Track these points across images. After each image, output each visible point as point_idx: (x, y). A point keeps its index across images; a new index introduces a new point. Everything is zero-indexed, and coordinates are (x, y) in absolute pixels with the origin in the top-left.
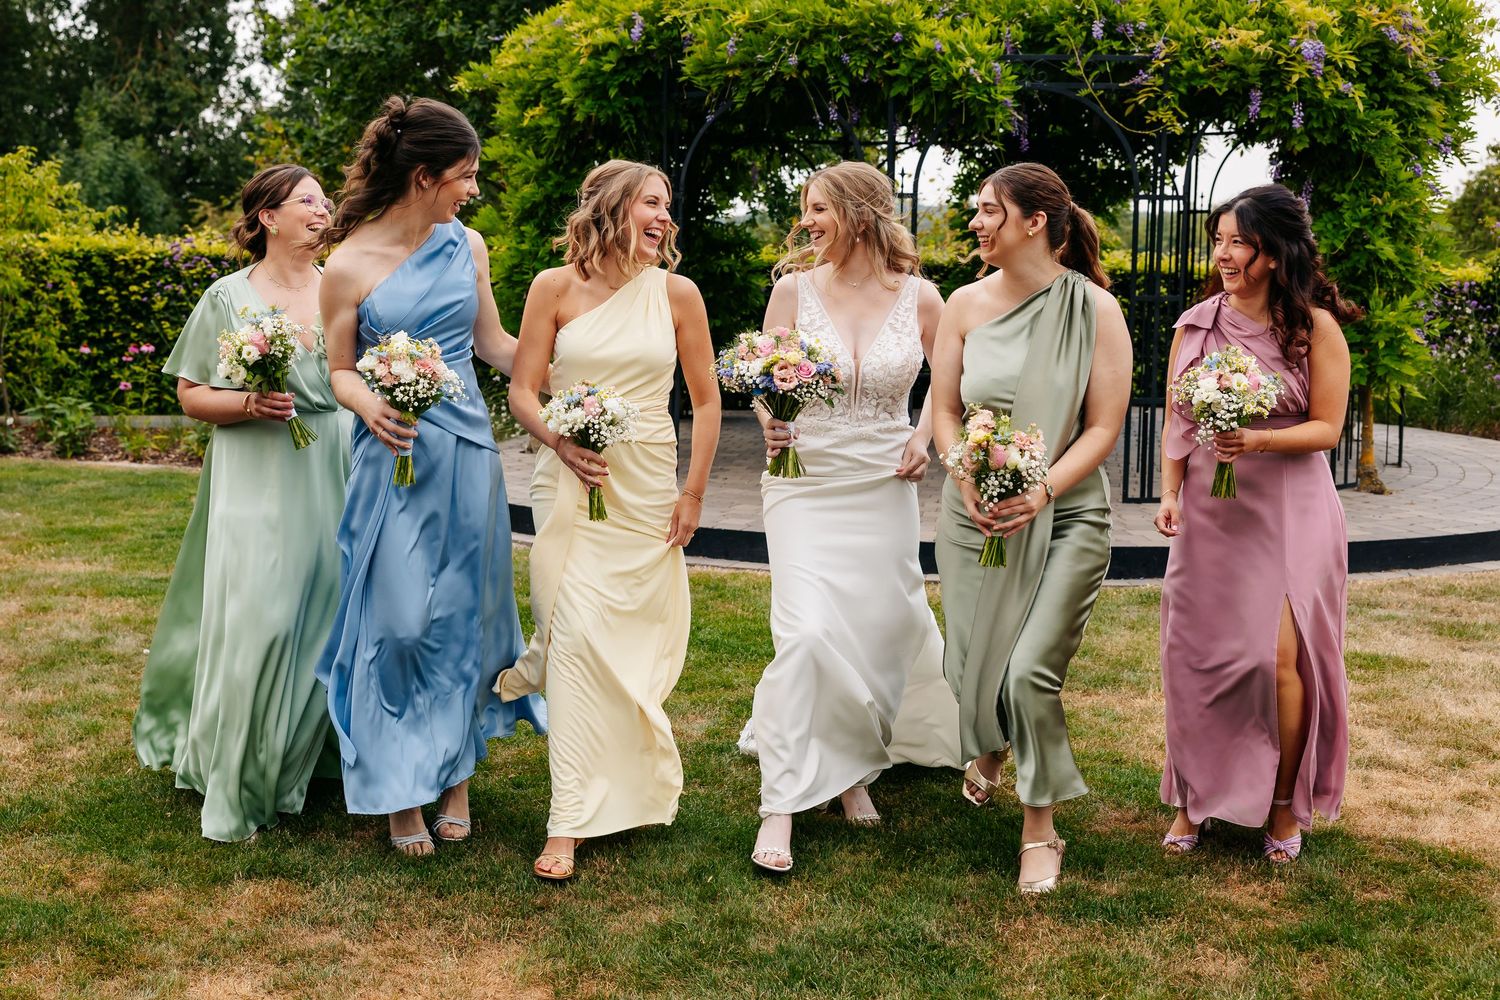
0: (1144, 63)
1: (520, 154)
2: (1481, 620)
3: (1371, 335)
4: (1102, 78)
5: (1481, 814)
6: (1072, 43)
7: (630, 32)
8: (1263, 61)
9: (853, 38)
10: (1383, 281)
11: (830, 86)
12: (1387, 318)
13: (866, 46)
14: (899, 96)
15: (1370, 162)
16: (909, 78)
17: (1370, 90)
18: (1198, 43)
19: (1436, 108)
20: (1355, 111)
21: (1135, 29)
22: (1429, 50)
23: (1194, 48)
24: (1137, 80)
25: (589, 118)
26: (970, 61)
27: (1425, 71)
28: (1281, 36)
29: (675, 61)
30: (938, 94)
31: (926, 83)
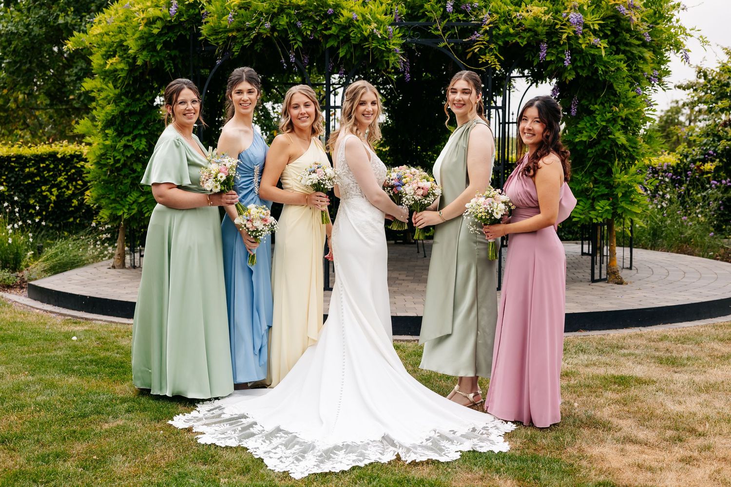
0: (478, 27)
1: (104, 86)
2: (685, 355)
3: (614, 189)
4: (451, 37)
5: (694, 470)
6: (435, 16)
7: (169, 10)
8: (548, 26)
9: (303, 13)
10: (620, 156)
11: (290, 41)
12: (622, 179)
13: (311, 17)
14: (332, 47)
15: (611, 86)
16: (337, 36)
17: (610, 43)
18: (509, 15)
19: (648, 55)
20: (602, 56)
21: (472, 7)
22: (643, 20)
23: (507, 18)
24: (474, 37)
25: (145, 63)
26: (374, 25)
27: (642, 32)
28: (557, 11)
29: (197, 27)
30: (355, 46)
31: (347, 39)
